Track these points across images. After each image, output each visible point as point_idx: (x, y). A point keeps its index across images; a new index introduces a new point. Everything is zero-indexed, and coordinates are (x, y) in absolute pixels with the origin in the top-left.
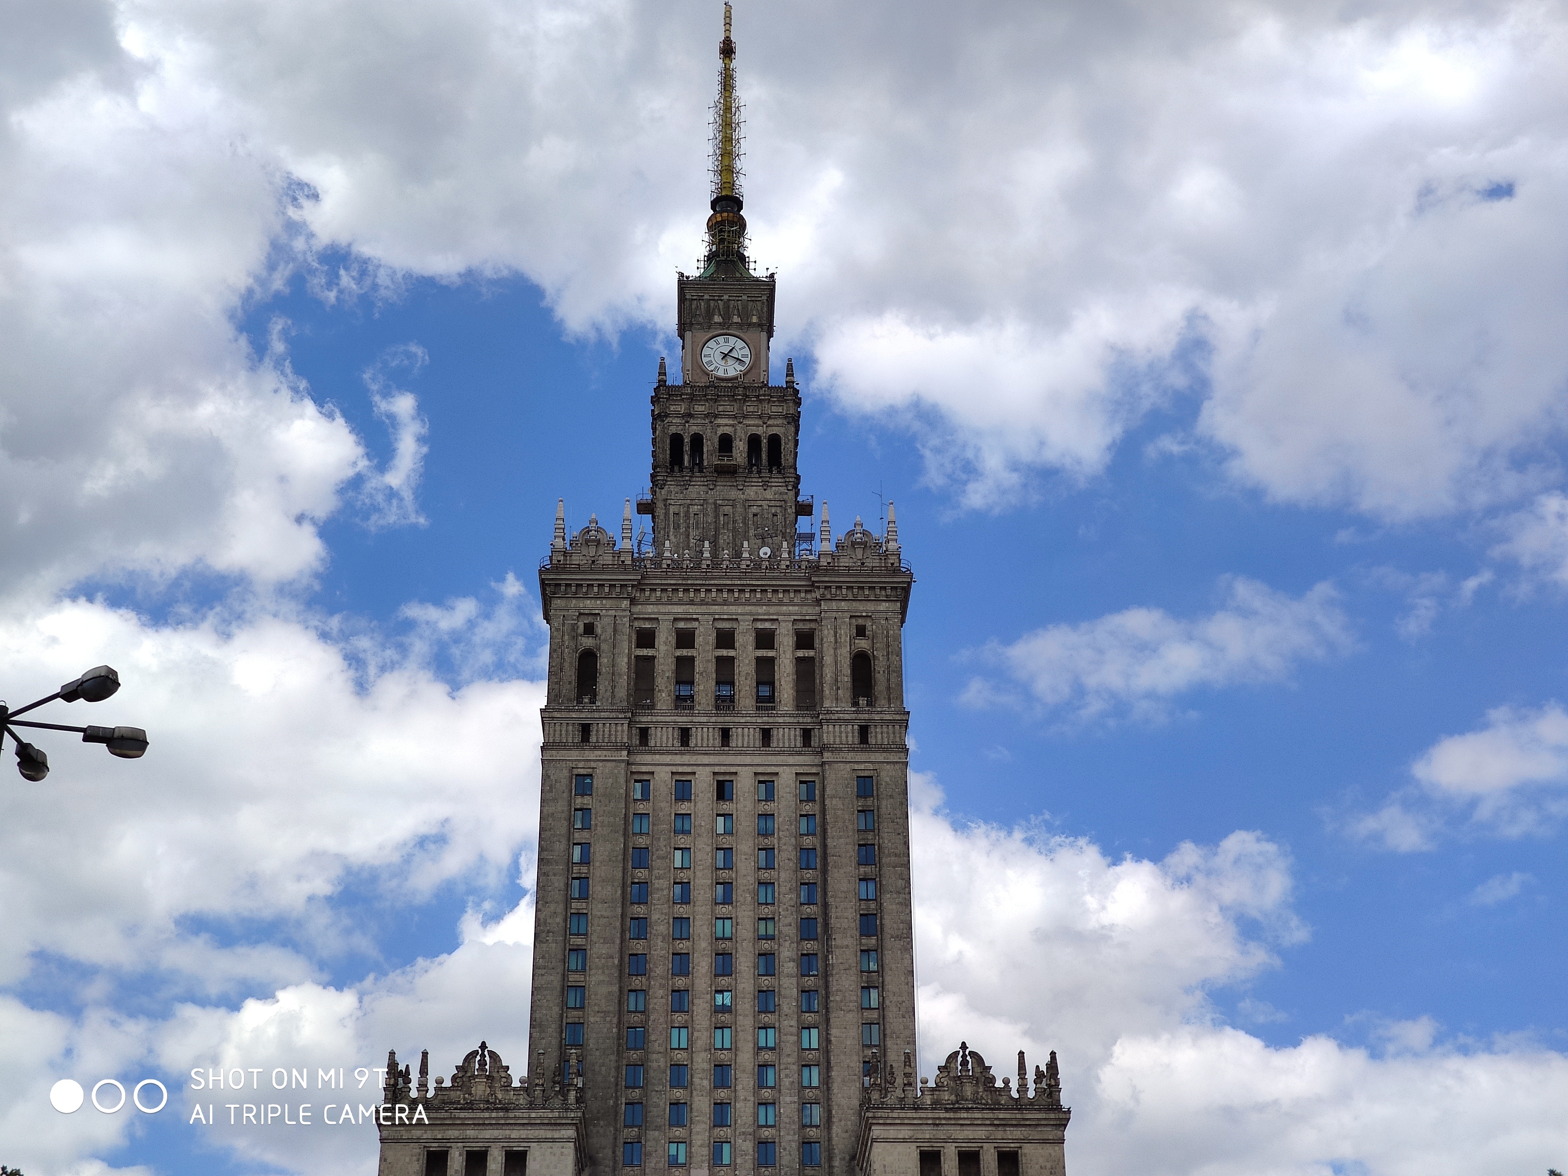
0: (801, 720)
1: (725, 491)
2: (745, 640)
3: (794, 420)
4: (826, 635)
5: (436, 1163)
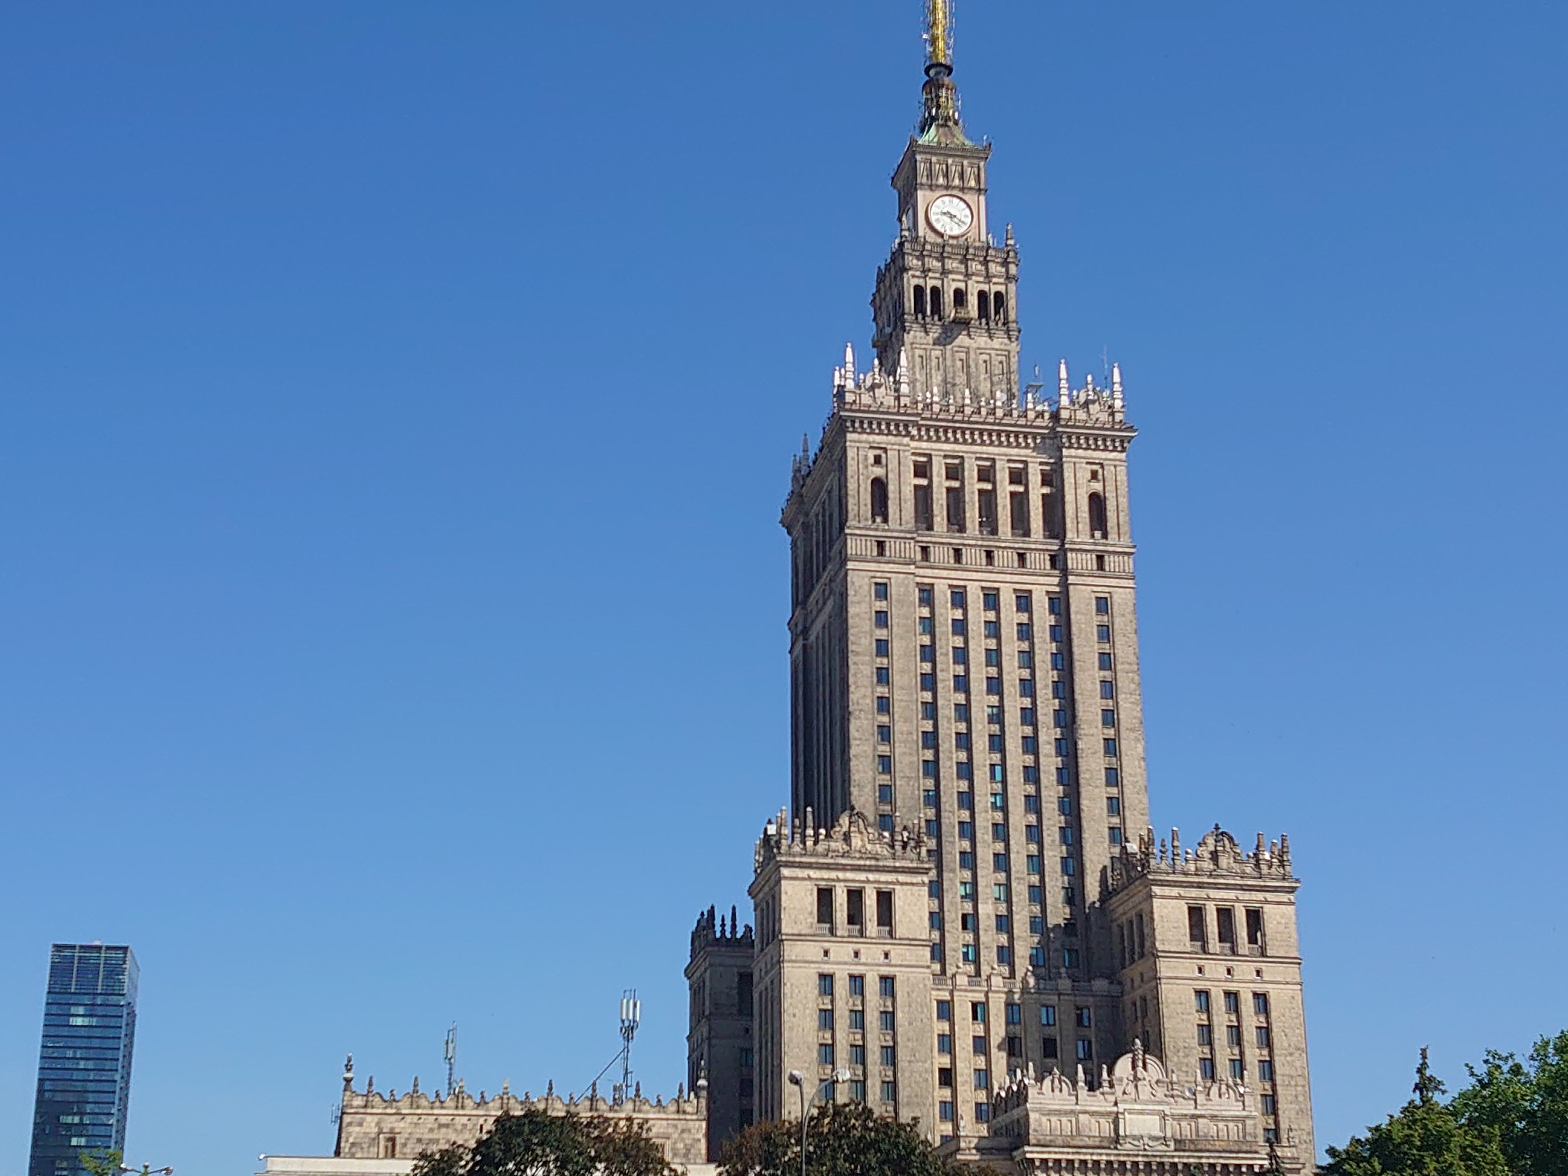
0: (1049, 547)
1: (962, 339)
2: (1002, 477)
4: (1066, 477)
5: (825, 896)
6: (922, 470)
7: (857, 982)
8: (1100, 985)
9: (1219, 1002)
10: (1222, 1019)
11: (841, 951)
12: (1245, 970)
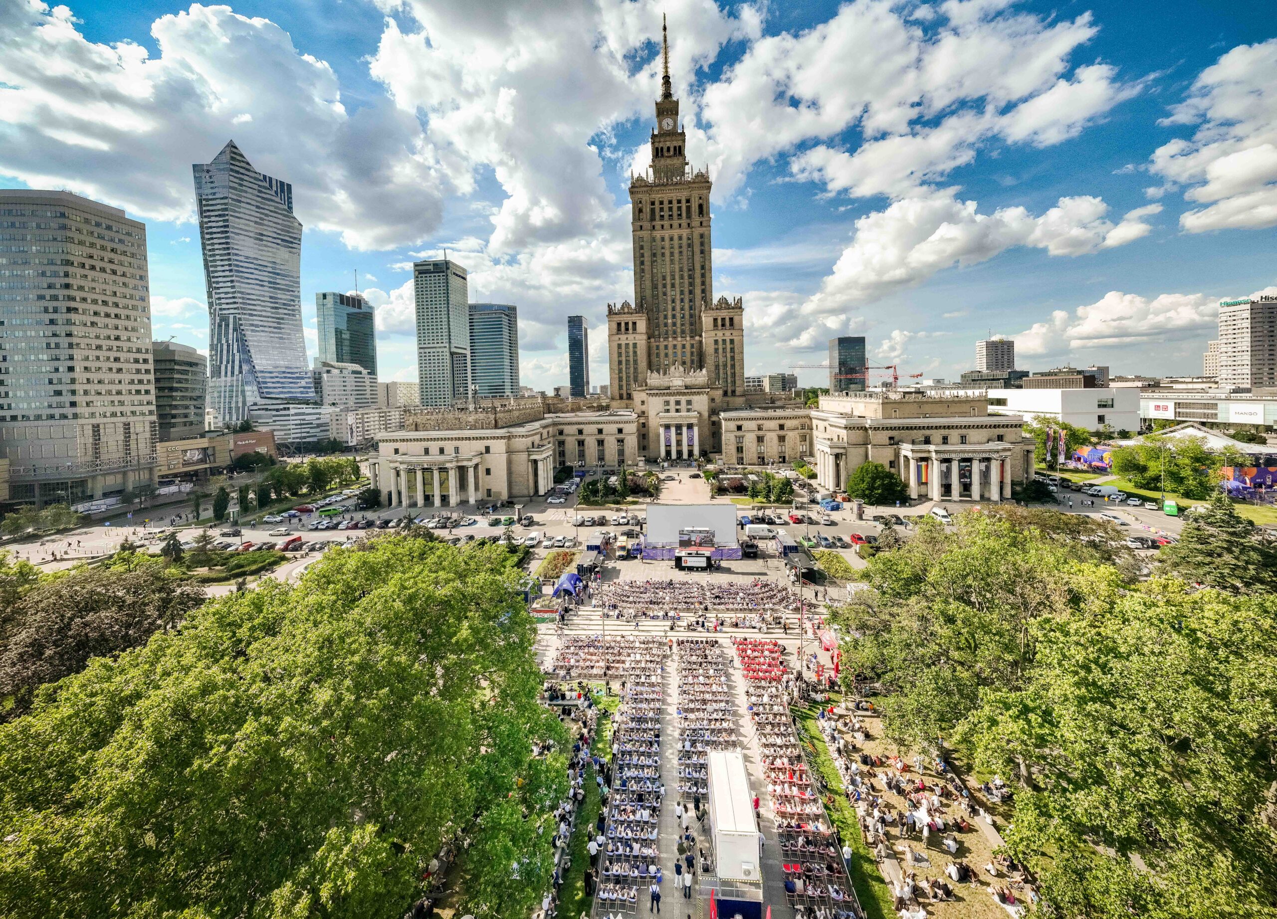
0: (688, 221)
1: (669, 161)
2: (675, 202)
3: (684, 141)
4: (693, 200)
5: (619, 324)
6: (653, 203)
7: (627, 345)
8: (697, 338)
9: (720, 342)
10: (721, 347)
11: (623, 337)
12: (728, 333)
